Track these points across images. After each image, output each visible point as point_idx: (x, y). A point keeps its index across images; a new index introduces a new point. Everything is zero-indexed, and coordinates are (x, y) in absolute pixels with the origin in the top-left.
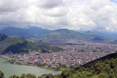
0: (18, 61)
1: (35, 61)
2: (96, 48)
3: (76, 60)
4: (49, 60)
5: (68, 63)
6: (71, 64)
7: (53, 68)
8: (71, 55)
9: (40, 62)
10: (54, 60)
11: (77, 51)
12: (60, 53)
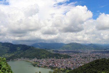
0: (38, 65)
1: (50, 65)
2: (96, 55)
3: (79, 64)
4: (60, 64)
5: (73, 67)
6: (75, 67)
7: (61, 70)
8: (76, 61)
9: (53, 65)
10: (63, 64)
11: (81, 58)
12: (69, 59)
